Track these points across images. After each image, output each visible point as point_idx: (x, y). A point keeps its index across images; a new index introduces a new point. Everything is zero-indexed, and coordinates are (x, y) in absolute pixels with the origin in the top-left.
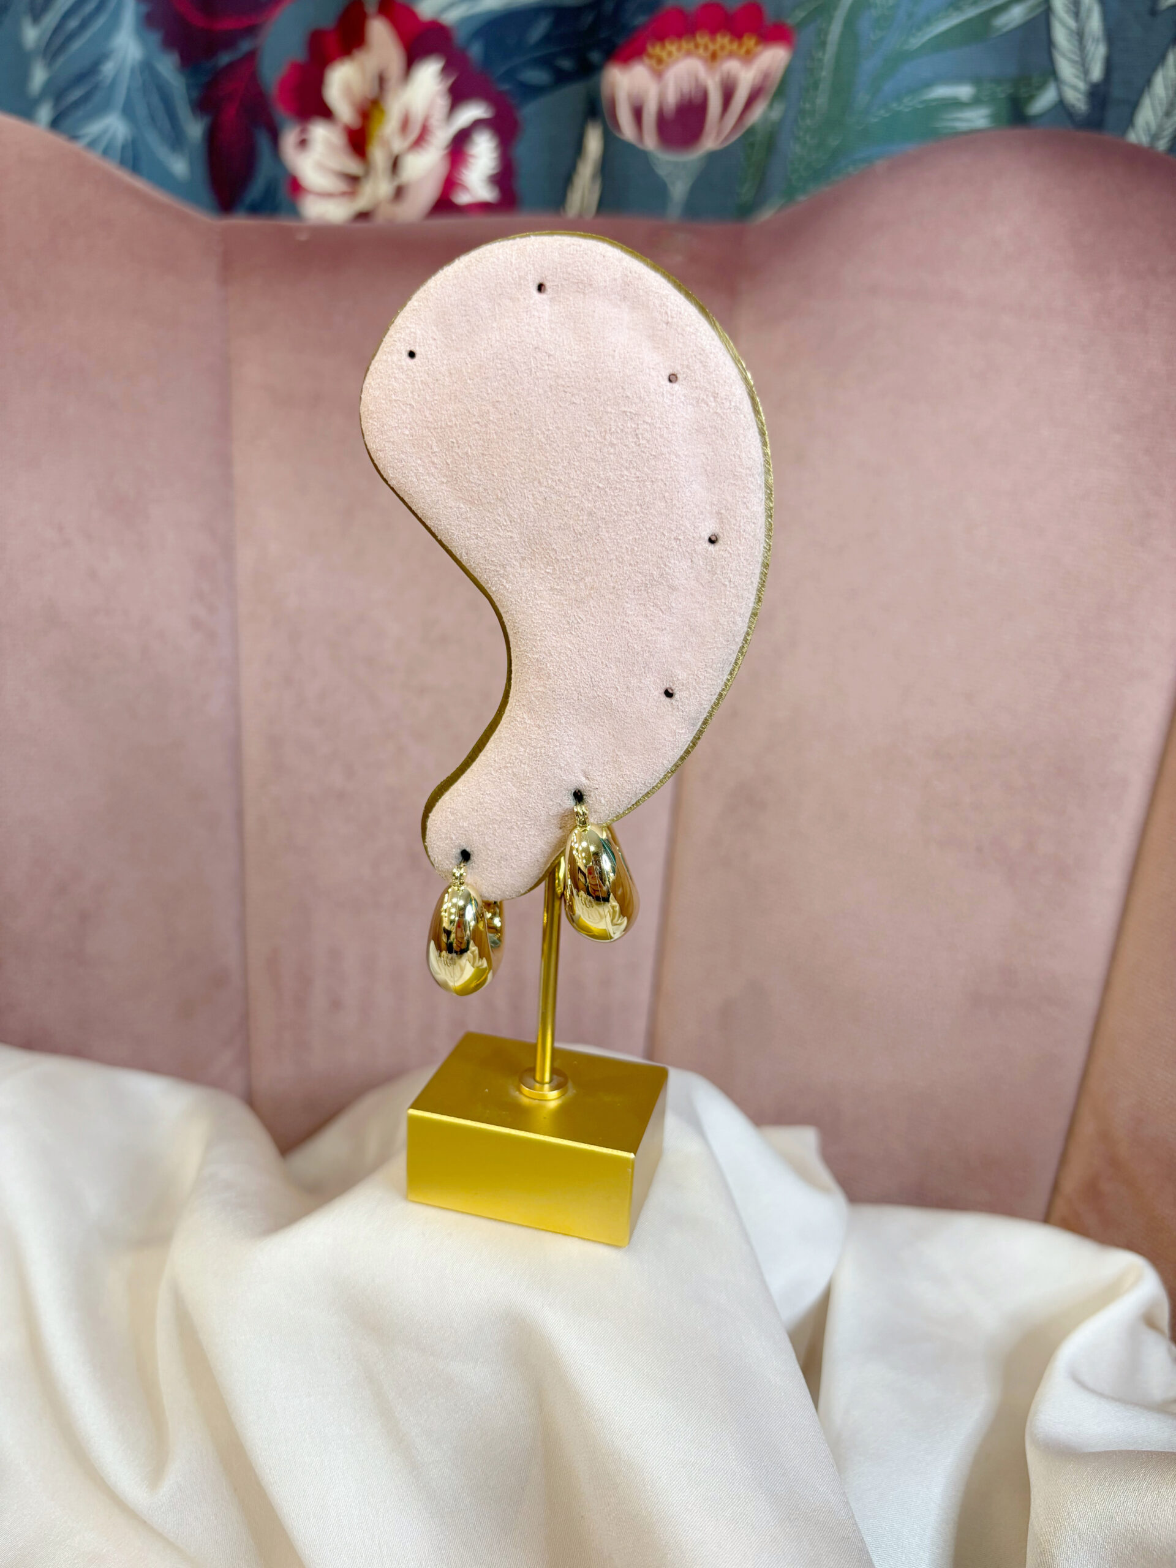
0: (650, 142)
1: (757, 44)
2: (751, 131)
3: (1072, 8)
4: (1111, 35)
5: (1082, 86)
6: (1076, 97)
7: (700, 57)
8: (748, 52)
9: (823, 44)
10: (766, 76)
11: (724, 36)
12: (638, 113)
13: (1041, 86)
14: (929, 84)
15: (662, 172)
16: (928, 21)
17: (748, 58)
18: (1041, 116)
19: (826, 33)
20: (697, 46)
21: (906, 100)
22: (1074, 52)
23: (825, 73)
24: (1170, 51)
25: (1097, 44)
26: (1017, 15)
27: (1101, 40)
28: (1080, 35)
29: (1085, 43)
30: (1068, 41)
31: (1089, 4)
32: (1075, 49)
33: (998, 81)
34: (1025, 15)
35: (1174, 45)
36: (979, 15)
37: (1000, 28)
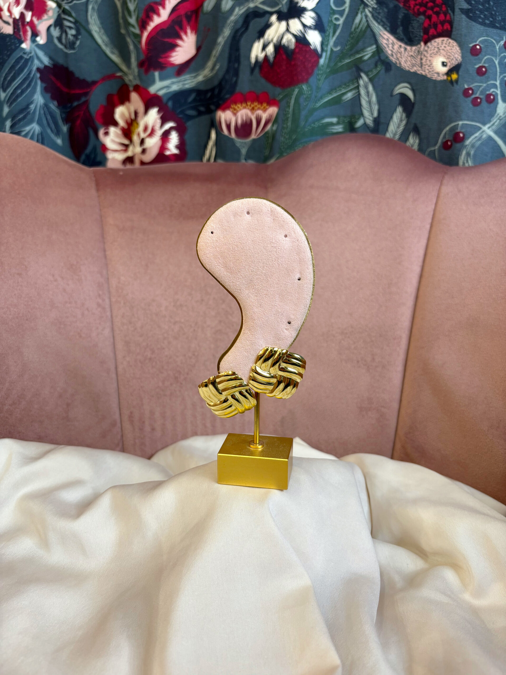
0: (233, 135)
1: (267, 105)
2: (267, 133)
3: (367, 94)
4: (379, 102)
5: (371, 118)
6: (370, 122)
7: (248, 109)
8: (264, 108)
9: (289, 106)
10: (271, 116)
11: (256, 102)
12: (228, 126)
13: (359, 119)
14: (323, 118)
15: (238, 145)
16: (321, 98)
17: (265, 110)
18: (360, 128)
19: (290, 103)
20: (247, 105)
21: (316, 123)
22: (368, 108)
23: (290, 115)
24: (398, 107)
25: (375, 105)
26: (349, 96)
27: (376, 104)
28: (370, 102)
29: (371, 104)
30: (366, 104)
31: (372, 93)
32: (368, 107)
33: (345, 117)
34: (352, 96)
35: (399, 106)
36: (338, 96)
37: (344, 100)
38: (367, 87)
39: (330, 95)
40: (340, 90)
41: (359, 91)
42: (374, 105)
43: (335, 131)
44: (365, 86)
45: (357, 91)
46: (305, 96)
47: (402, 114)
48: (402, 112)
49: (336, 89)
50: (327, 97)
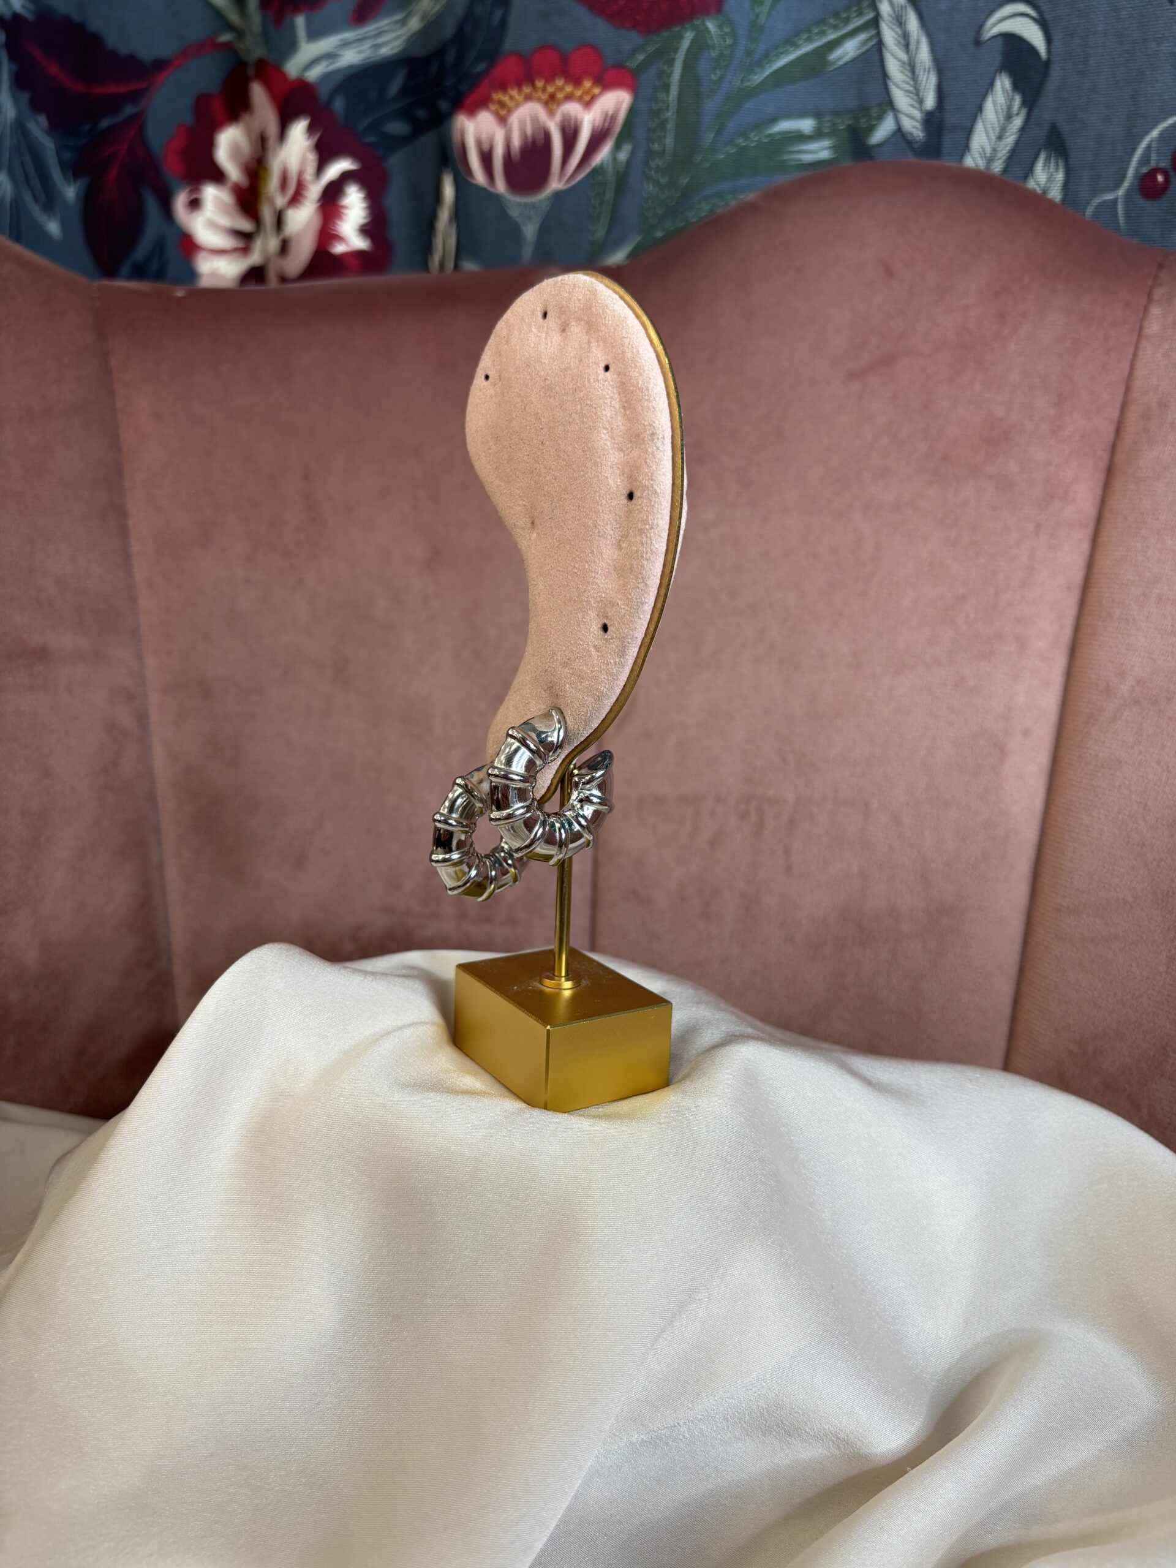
0: (501, 185)
1: (596, 86)
2: (597, 171)
3: (902, 41)
4: (941, 64)
5: (918, 115)
6: (913, 125)
7: (539, 100)
8: (587, 94)
9: (667, 87)
10: (610, 118)
12: (487, 158)
13: (880, 117)
14: (774, 120)
15: (513, 213)
16: (767, 58)
17: (588, 102)
18: (881, 145)
19: (669, 75)
20: (534, 89)
21: (752, 135)
22: (907, 83)
23: (670, 114)
24: (998, 78)
25: (928, 74)
26: (850, 49)
27: (931, 70)
28: (911, 67)
29: (917, 73)
30: (902, 72)
31: (918, 36)
32: (908, 80)
33: (836, 113)
34: (859, 49)
35: (1001, 72)
36: (815, 51)
37: (835, 63)
38: (903, 20)
39: (792, 49)
40: (822, 33)
41: (878, 34)
42: (926, 73)
43: (808, 158)
44: (897, 16)
45: (873, 32)
46: (714, 54)
47: (1013, 96)
48: (1010, 93)
49: (809, 30)
50: (782, 53)
